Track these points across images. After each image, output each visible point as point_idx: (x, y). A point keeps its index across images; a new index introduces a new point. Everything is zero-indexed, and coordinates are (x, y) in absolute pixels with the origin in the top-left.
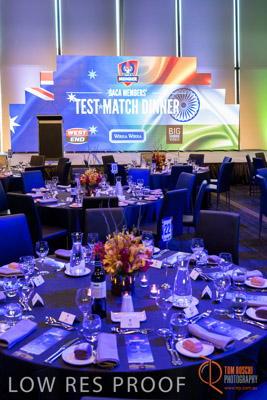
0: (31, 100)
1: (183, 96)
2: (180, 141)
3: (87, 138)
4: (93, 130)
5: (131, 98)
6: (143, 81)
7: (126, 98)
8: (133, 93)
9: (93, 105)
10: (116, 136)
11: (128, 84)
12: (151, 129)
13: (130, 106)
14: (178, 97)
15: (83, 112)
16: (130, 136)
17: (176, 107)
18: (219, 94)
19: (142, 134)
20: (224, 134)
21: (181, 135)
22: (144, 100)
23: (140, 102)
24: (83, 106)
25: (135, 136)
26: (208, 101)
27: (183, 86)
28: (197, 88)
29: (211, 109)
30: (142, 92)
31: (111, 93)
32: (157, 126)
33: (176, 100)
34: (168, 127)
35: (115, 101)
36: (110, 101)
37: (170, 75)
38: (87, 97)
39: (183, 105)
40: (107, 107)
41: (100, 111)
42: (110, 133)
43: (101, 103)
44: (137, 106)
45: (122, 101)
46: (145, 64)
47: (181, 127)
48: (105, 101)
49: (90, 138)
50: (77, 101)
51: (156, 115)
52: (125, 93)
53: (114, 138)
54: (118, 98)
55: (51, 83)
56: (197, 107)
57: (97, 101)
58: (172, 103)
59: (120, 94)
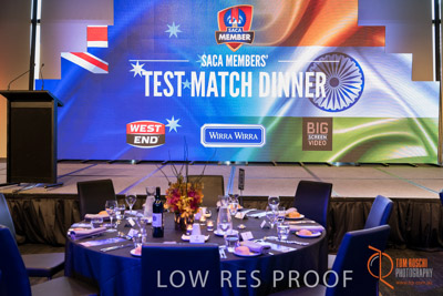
0: (71, 72)
1: (333, 67)
2: (328, 147)
3: (162, 139)
4: (173, 124)
5: (239, 69)
6: (263, 38)
7: (230, 69)
8: (243, 60)
9: (174, 81)
10: (213, 136)
11: (234, 46)
12: (274, 124)
13: (237, 84)
14: (325, 68)
15: (157, 94)
16: (238, 136)
17: (320, 86)
18: (401, 64)
19: (258, 132)
20: (410, 134)
21: (330, 135)
22: (262, 74)
23: (256, 78)
24: (157, 84)
25: (246, 136)
27: (334, 49)
28: (360, 54)
29: (389, 92)
30: (259, 60)
31: (206, 60)
32: (285, 120)
33: (319, 74)
34: (306, 120)
35: (212, 74)
36: (203, 74)
37: (311, 31)
38: (164, 68)
39: (333, 82)
40: (198, 85)
41: (186, 91)
42: (203, 129)
43: (187, 78)
44: (249, 84)
45: (223, 74)
46: (263, 13)
47: (330, 120)
48: (194, 74)
49: (166, 137)
50: (147, 74)
51: (283, 100)
52: (230, 61)
53: (208, 139)
54: (217, 70)
55: (104, 44)
56: (358, 86)
57: (180, 74)
58: (313, 79)
59: (221, 63)
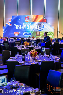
0: (7, 26)
2: (39, 35)
3: (18, 34)
4: (20, 32)
5: (28, 25)
6: (31, 21)
7: (27, 25)
9: (20, 27)
10: (25, 34)
11: (27, 22)
12: (32, 32)
13: (28, 27)
15: (18, 28)
16: (28, 34)
17: (38, 27)
18: (48, 24)
19: (30, 34)
20: (50, 34)
21: (40, 34)
22: (31, 26)
24: (18, 27)
25: (29, 34)
26: (46, 26)
27: (40, 22)
28: (43, 23)
29: (47, 28)
30: (30, 24)
31: (24, 24)
32: (34, 32)
34: (36, 32)
35: (24, 26)
36: (23, 26)
37: (37, 20)
38: (18, 25)
40: (23, 27)
41: (21, 28)
42: (23, 33)
43: (21, 26)
44: (29, 27)
45: (26, 26)
46: (31, 17)
47: (39, 32)
48: (22, 26)
49: (19, 34)
50: (16, 26)
51: (34, 29)
52: (27, 24)
53: (24, 34)
54: (25, 25)
55: (11, 22)
56: (43, 27)
57: (20, 26)
59: (25, 24)
